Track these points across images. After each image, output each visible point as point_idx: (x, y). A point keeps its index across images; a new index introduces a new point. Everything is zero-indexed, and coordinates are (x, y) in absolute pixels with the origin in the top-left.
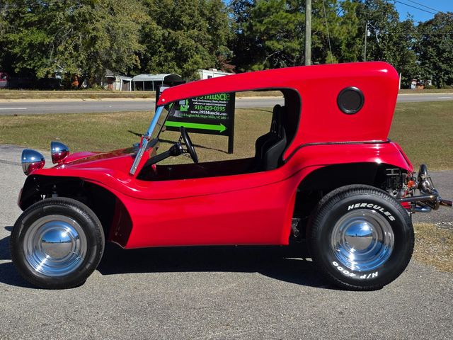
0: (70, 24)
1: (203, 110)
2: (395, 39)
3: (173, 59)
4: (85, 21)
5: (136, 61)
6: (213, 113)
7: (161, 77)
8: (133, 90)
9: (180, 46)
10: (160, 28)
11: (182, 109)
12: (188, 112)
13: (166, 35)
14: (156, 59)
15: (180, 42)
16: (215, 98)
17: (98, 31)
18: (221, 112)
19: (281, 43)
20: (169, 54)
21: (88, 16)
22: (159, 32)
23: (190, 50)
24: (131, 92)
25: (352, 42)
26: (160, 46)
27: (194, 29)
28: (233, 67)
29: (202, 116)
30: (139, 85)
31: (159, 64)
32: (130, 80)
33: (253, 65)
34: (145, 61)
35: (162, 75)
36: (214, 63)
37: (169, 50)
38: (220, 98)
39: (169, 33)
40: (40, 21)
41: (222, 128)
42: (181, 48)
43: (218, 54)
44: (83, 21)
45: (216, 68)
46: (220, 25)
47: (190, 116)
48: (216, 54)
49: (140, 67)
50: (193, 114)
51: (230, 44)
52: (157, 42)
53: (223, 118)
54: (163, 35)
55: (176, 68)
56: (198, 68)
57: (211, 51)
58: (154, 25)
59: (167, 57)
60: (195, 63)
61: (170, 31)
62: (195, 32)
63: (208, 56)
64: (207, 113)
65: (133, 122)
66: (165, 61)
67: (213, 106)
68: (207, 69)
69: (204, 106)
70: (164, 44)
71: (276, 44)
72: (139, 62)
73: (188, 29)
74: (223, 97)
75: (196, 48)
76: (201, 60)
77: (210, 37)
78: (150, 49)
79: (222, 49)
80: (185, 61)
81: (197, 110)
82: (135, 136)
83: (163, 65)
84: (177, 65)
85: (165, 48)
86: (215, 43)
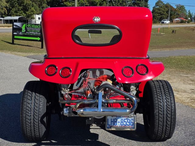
1: (31, 32)
2: (120, 2)
3: (22, 10)
5: (5, 10)
6: (35, 33)
7: (17, 18)
8: (4, 24)
9: (25, 4)
11: (23, 31)
12: (25, 33)
14: (14, 9)
15: (25, 2)
16: (36, 27)
18: (38, 33)
19: (71, 3)
20: (20, 7)
23: (29, 6)
24: (3, 25)
25: (102, 3)
26: (16, 4)
29: (31, 34)
30: (7, 22)
31: (16, 12)
32: (3, 19)
34: (9, 10)
35: (17, 17)
36: (41, 12)
37: (20, 6)
38: (38, 27)
41: (39, 39)
42: (25, 5)
43: (43, 8)
47: (26, 34)
48: (42, 8)
49: (7, 13)
50: (27, 33)
51: (48, 3)
52: (15, 2)
53: (39, 35)
55: (23, 14)
56: (34, 14)
57: (40, 6)
59: (19, 9)
60: (32, 11)
63: (38, 9)
64: (32, 33)
65: (3, 37)
66: (19, 10)
67: (35, 30)
68: (38, 14)
69: (31, 30)
70: (18, 2)
71: (68, 3)
72: (6, 11)
74: (39, 27)
75: (33, 4)
76: (35, 10)
78: (11, 5)
79: (44, 5)
80: (27, 10)
81: (28, 32)
82: (4, 42)
83: (18, 12)
84: (24, 12)
85: (18, 4)
86: (41, 3)
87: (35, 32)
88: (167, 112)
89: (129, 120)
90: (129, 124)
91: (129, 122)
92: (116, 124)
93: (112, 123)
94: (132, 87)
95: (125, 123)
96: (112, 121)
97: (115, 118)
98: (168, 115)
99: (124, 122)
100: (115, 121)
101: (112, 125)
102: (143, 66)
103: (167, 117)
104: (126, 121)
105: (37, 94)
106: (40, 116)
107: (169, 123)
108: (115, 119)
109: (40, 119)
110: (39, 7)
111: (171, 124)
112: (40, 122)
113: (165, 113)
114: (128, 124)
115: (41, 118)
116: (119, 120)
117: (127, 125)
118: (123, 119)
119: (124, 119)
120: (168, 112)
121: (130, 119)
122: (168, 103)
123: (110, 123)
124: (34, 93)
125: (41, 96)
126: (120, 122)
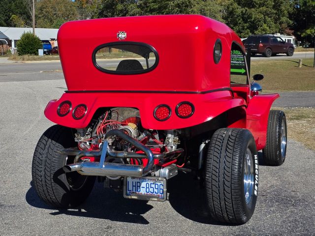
0: (177, 8)
3: (248, 28)
4: (187, 6)
9: (253, 19)
10: (240, 7)
13: (244, 12)
15: (253, 16)
16: (239, 53)
17: (194, 12)
18: (242, 62)
20: (245, 25)
21: (188, 3)
22: (239, 10)
23: (260, 21)
26: (239, 19)
27: (263, 6)
28: (293, 31)
29: (232, 64)
31: (239, 32)
33: (306, 30)
36: (278, 30)
37: (246, 22)
39: (246, 11)
40: (160, 8)
41: (243, 71)
43: (281, 23)
44: (185, 6)
45: (279, 32)
46: (282, 3)
48: (279, 23)
51: (290, 16)
52: (238, 17)
54: (242, 12)
56: (266, 33)
57: (276, 20)
58: (236, 5)
59: (243, 27)
60: (264, 30)
61: (247, 9)
62: (264, 9)
63: (273, 25)
66: (243, 29)
67: (238, 58)
68: (273, 34)
69: (233, 58)
70: (242, 17)
73: (259, 7)
75: (265, 19)
76: (268, 28)
77: (275, 12)
79: (284, 19)
80: (257, 29)
83: (242, 32)
84: (251, 32)
85: (243, 20)
86: (279, 16)
87: (238, 61)
88: (224, 178)
89: (157, 186)
90: (152, 192)
91: (158, 189)
92: (139, 190)
93: (134, 187)
94: (170, 136)
95: (151, 190)
96: (134, 185)
97: (138, 180)
98: (226, 182)
99: (151, 187)
100: (138, 186)
101: (134, 191)
102: (188, 104)
103: (224, 186)
104: (153, 186)
105: (53, 141)
106: (53, 172)
107: (229, 196)
108: (138, 182)
109: (52, 176)
110: (275, 23)
111: (232, 197)
112: (52, 180)
113: (221, 179)
114: (156, 190)
115: (54, 174)
116: (144, 184)
117: (154, 193)
118: (149, 183)
119: (151, 184)
120: (226, 177)
121: (159, 184)
122: (227, 163)
123: (130, 188)
124: (50, 140)
125: (57, 144)
126: (145, 188)
